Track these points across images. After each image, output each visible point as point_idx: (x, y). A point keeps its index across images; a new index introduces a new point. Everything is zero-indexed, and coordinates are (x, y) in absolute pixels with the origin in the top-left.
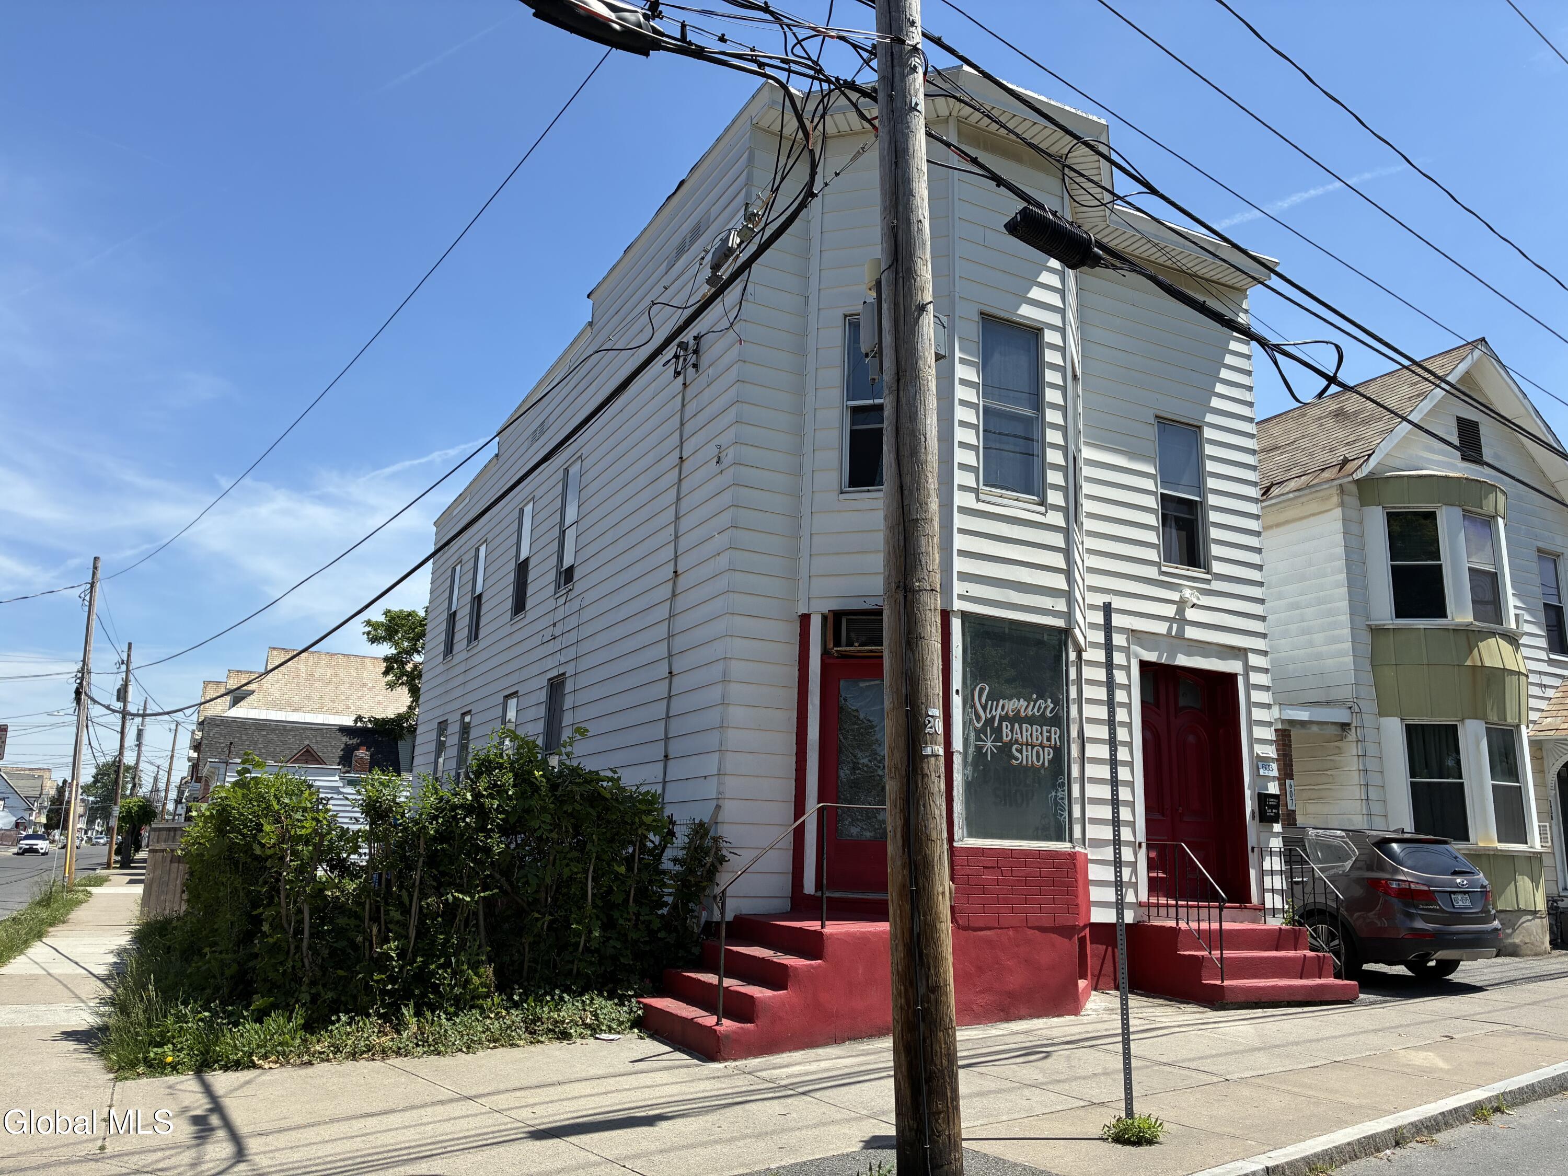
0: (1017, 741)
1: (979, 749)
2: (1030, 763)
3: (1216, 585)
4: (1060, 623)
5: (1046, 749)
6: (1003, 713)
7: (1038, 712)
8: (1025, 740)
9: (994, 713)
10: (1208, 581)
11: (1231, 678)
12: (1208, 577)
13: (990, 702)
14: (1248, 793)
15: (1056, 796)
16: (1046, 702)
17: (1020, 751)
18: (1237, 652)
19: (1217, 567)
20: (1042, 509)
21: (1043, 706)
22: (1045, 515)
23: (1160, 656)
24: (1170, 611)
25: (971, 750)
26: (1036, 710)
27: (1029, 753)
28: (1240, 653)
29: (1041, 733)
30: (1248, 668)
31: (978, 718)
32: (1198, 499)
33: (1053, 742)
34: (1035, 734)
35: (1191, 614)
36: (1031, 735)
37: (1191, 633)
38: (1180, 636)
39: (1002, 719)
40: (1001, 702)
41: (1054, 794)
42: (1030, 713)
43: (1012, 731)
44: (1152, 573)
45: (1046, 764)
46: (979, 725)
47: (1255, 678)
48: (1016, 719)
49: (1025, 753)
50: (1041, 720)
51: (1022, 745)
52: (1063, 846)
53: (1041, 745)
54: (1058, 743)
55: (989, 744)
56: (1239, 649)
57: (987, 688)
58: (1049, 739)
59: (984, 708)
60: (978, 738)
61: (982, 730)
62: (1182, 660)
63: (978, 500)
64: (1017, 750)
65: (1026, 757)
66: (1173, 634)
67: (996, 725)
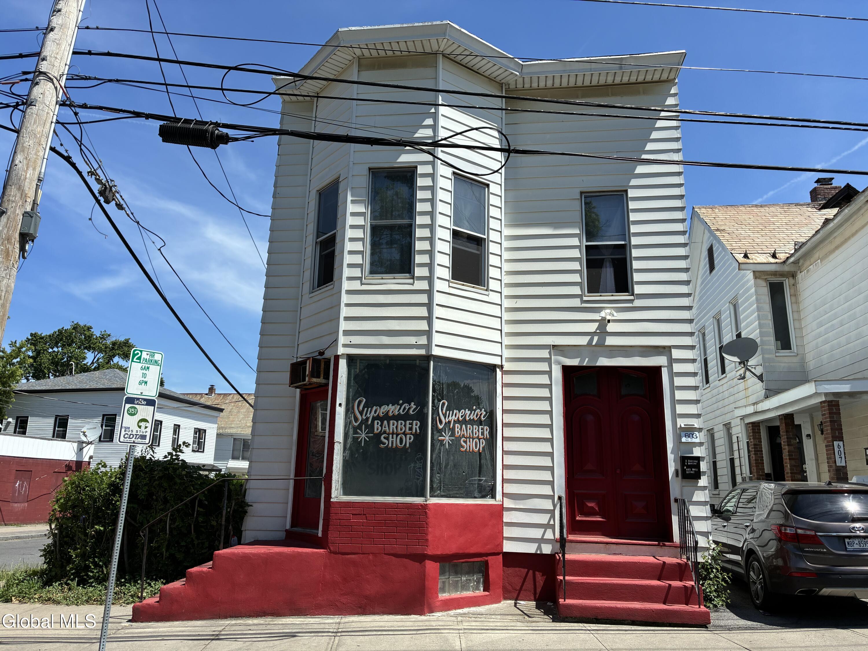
0: (385, 432)
1: (355, 439)
2: (394, 445)
3: (638, 303)
4: (422, 352)
5: (408, 436)
6: (376, 415)
7: (403, 412)
8: (391, 431)
9: (368, 415)
10: (631, 301)
11: (657, 370)
12: (632, 298)
13: (366, 409)
14: (671, 457)
15: (414, 467)
16: (410, 405)
17: (387, 438)
18: (662, 350)
19: (638, 289)
20: (411, 281)
21: (407, 408)
22: (413, 284)
23: (582, 361)
24: (592, 327)
25: (350, 440)
26: (401, 411)
27: (395, 439)
28: (665, 350)
29: (405, 426)
30: (671, 361)
31: (356, 419)
32: (623, 243)
33: (414, 431)
34: (399, 426)
35: (611, 328)
36: (397, 427)
37: (610, 341)
38: (601, 344)
39: (374, 419)
40: (375, 408)
41: (412, 465)
42: (397, 413)
43: (381, 426)
44: (576, 303)
45: (408, 445)
46: (356, 424)
47: (677, 368)
48: (387, 417)
49: (391, 439)
50: (405, 417)
51: (389, 434)
52: (418, 500)
53: (405, 434)
54: (418, 431)
55: (363, 435)
56: (664, 347)
57: (365, 400)
58: (411, 429)
59: (361, 413)
60: (355, 432)
61: (360, 427)
62: (603, 362)
63: (362, 284)
64: (385, 438)
65: (393, 442)
66: (594, 343)
67: (370, 422)
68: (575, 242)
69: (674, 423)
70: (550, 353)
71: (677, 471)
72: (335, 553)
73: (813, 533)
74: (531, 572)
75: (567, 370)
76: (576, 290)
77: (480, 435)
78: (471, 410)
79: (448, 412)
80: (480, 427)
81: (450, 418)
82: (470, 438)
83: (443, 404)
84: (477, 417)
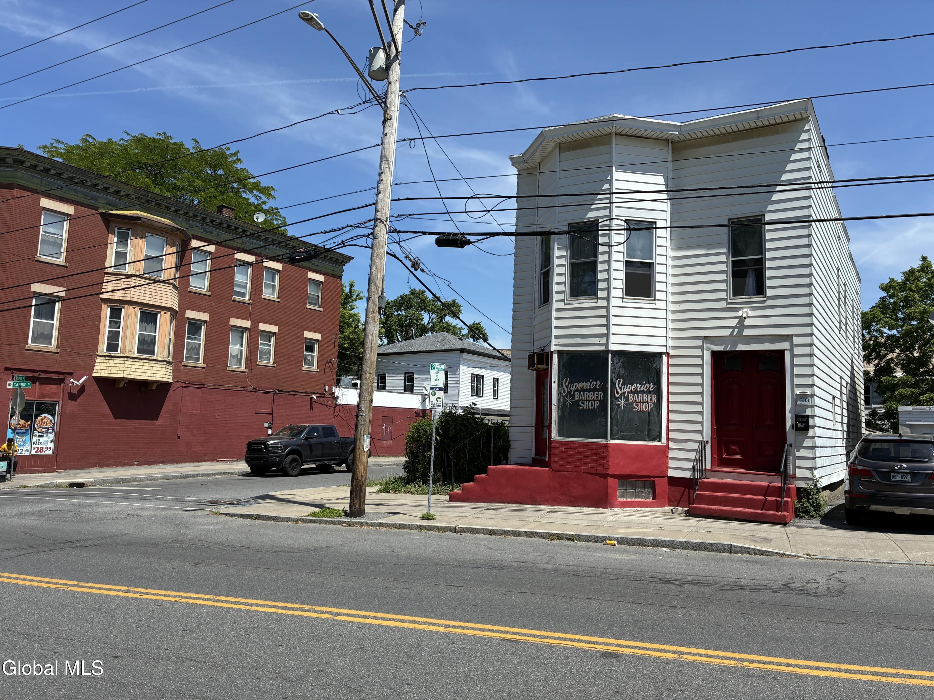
0: (582, 399)
1: (564, 403)
2: (588, 407)
3: (769, 303)
4: (603, 348)
5: (596, 402)
6: (576, 389)
8: (585, 398)
9: (571, 389)
10: (764, 302)
11: (782, 353)
12: (764, 299)
13: (570, 385)
14: (789, 416)
15: (600, 421)
16: (596, 382)
17: (583, 403)
18: (786, 337)
19: (769, 292)
20: (595, 300)
21: (595, 384)
22: (597, 303)
24: (734, 322)
25: (561, 404)
26: (591, 386)
27: (588, 404)
28: (788, 338)
29: (594, 395)
30: (793, 346)
31: (564, 391)
32: (760, 257)
33: (599, 399)
34: (590, 396)
35: (748, 322)
36: (589, 396)
37: (747, 332)
38: (740, 335)
39: (575, 391)
40: (575, 384)
41: (599, 420)
42: (589, 387)
43: (579, 395)
44: (723, 305)
45: (596, 407)
46: (564, 394)
47: (796, 351)
48: (582, 390)
49: (585, 404)
50: (594, 390)
51: (584, 401)
52: (603, 441)
53: (593, 400)
54: (602, 398)
55: (569, 401)
56: (788, 336)
57: (569, 379)
58: (597, 397)
59: (567, 387)
60: (564, 399)
61: (566, 396)
62: (741, 347)
63: (565, 304)
64: (582, 403)
65: (587, 405)
66: (734, 334)
67: (572, 393)
68: (723, 258)
69: (793, 391)
70: (703, 342)
71: (792, 425)
72: (555, 471)
73: (868, 469)
74: (687, 490)
75: (715, 354)
76: (723, 295)
77: (649, 401)
78: (641, 384)
79: (623, 386)
80: (649, 395)
81: (625, 390)
82: (640, 402)
83: (620, 381)
84: (646, 388)
